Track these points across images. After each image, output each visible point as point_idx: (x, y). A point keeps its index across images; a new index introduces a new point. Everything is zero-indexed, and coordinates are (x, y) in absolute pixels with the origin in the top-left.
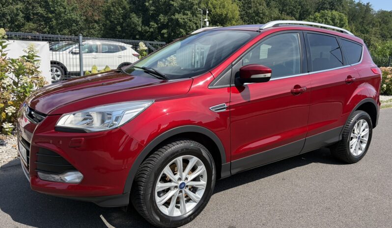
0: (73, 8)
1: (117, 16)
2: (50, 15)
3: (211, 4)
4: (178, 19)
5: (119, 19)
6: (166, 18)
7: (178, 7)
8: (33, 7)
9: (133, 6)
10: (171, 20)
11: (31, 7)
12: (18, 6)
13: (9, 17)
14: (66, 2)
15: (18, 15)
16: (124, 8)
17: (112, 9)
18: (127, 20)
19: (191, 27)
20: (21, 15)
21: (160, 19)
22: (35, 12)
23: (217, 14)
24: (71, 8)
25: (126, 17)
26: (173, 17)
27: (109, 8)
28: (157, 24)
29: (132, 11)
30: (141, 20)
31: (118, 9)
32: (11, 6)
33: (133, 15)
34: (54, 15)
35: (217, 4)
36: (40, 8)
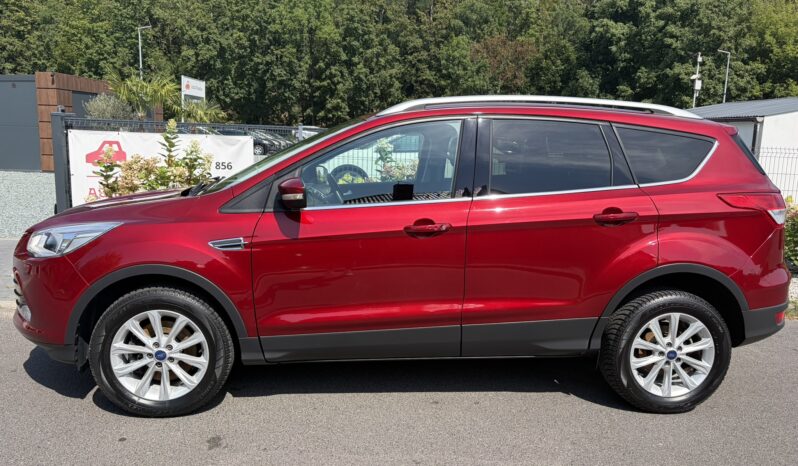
0: (480, 68)
1: (550, 76)
2: (443, 83)
3: (774, 35)
4: (679, 74)
5: (555, 82)
6: (653, 74)
7: (682, 49)
8: (418, 70)
9: (584, 55)
10: (662, 78)
11: (414, 71)
12: (393, 71)
13: (378, 91)
14: (468, 58)
15: (391, 86)
16: (567, 60)
17: (544, 64)
18: (570, 84)
19: (712, 91)
20: (397, 84)
21: (640, 77)
22: (420, 79)
23: (786, 58)
24: (474, 68)
25: (569, 79)
26: (668, 71)
27: (538, 61)
28: (633, 88)
29: (581, 64)
30: (597, 82)
31: (554, 63)
32: (383, 72)
33: (584, 73)
34: (449, 81)
35: (789, 35)
36: (428, 72)
